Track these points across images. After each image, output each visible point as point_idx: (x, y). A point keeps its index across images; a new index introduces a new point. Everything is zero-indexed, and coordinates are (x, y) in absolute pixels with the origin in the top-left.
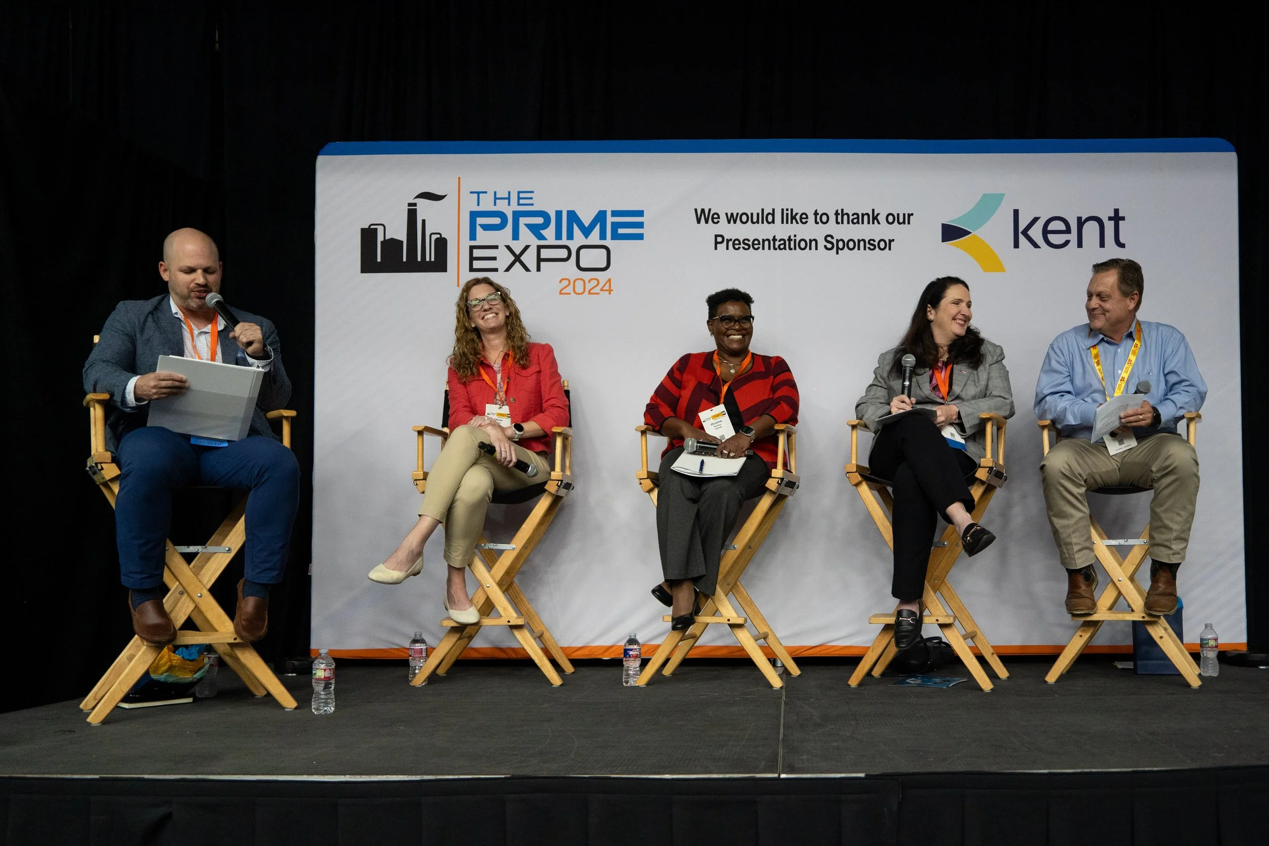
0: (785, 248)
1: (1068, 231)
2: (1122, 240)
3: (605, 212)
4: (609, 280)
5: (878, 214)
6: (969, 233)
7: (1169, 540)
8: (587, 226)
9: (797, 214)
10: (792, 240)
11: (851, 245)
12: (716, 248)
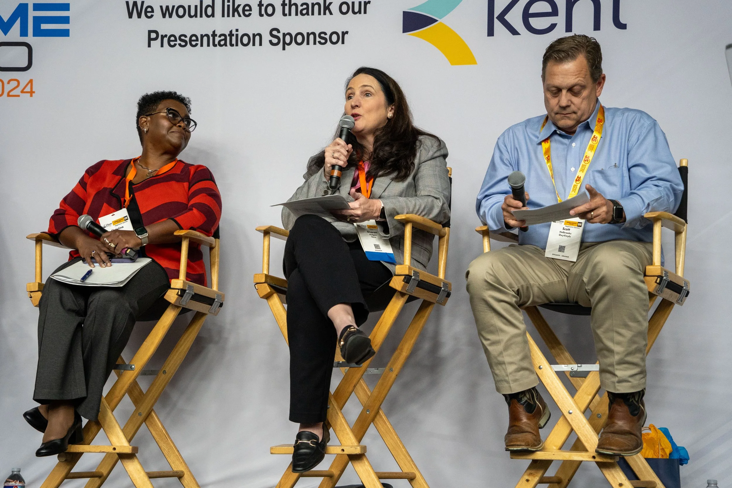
0: (225, 44)
1: (555, 12)
2: (622, 20)
3: (27, 4)
4: (31, 81)
5: (330, 3)
6: (436, 21)
7: (612, 365)
8: (6, 21)
9: (239, 6)
10: (233, 35)
11: (299, 39)
12: (149, 46)
